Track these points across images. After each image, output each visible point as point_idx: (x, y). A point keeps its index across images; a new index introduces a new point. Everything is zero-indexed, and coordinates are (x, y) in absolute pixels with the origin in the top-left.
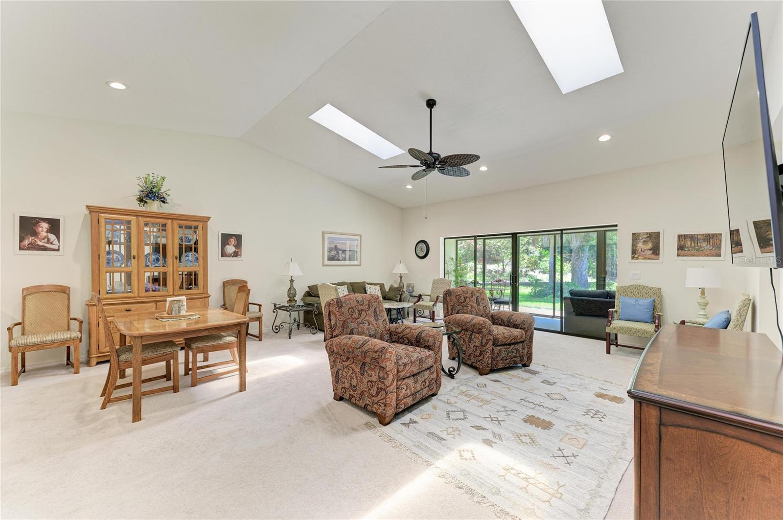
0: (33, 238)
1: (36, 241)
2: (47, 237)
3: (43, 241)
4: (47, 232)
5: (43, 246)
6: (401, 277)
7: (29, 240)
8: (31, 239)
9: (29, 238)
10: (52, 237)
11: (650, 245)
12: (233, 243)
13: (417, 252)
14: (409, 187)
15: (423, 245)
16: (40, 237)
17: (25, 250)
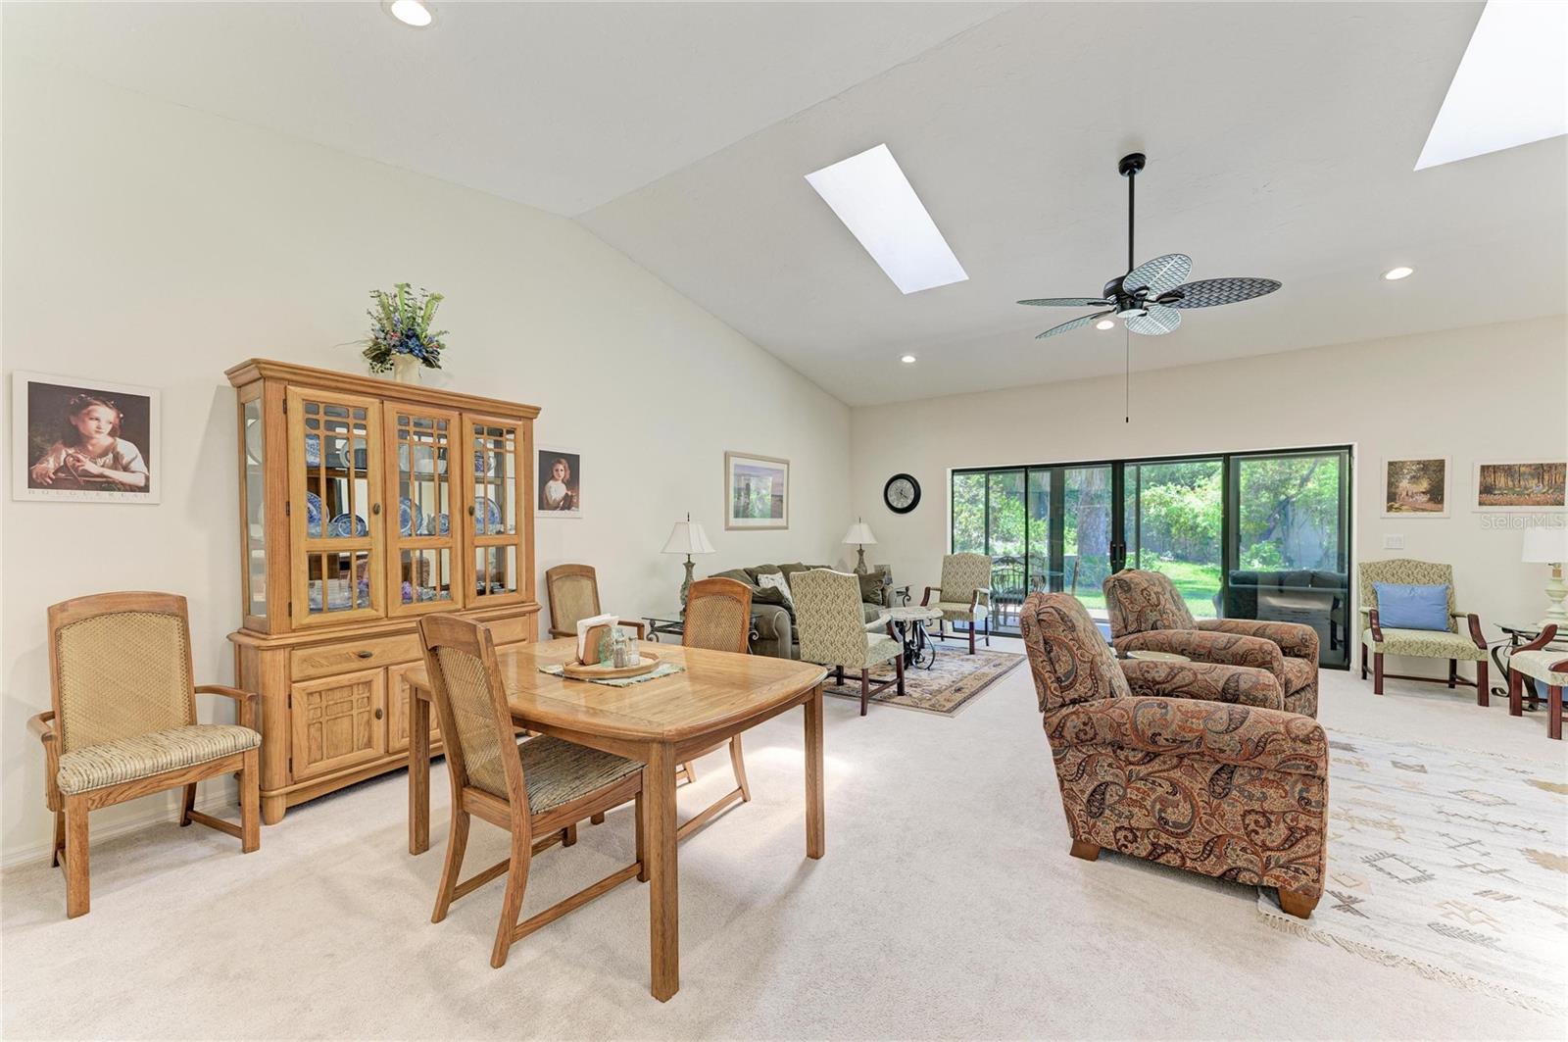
0: (71, 451)
1: (79, 461)
2: (111, 449)
3: (101, 461)
4: (112, 433)
5: (102, 476)
6: (861, 552)
7: (58, 458)
8: (64, 455)
9: (57, 452)
10: (127, 449)
11: (1424, 485)
12: (562, 474)
13: (890, 499)
14: (909, 359)
15: (907, 485)
16: (90, 448)
17: (45, 487)
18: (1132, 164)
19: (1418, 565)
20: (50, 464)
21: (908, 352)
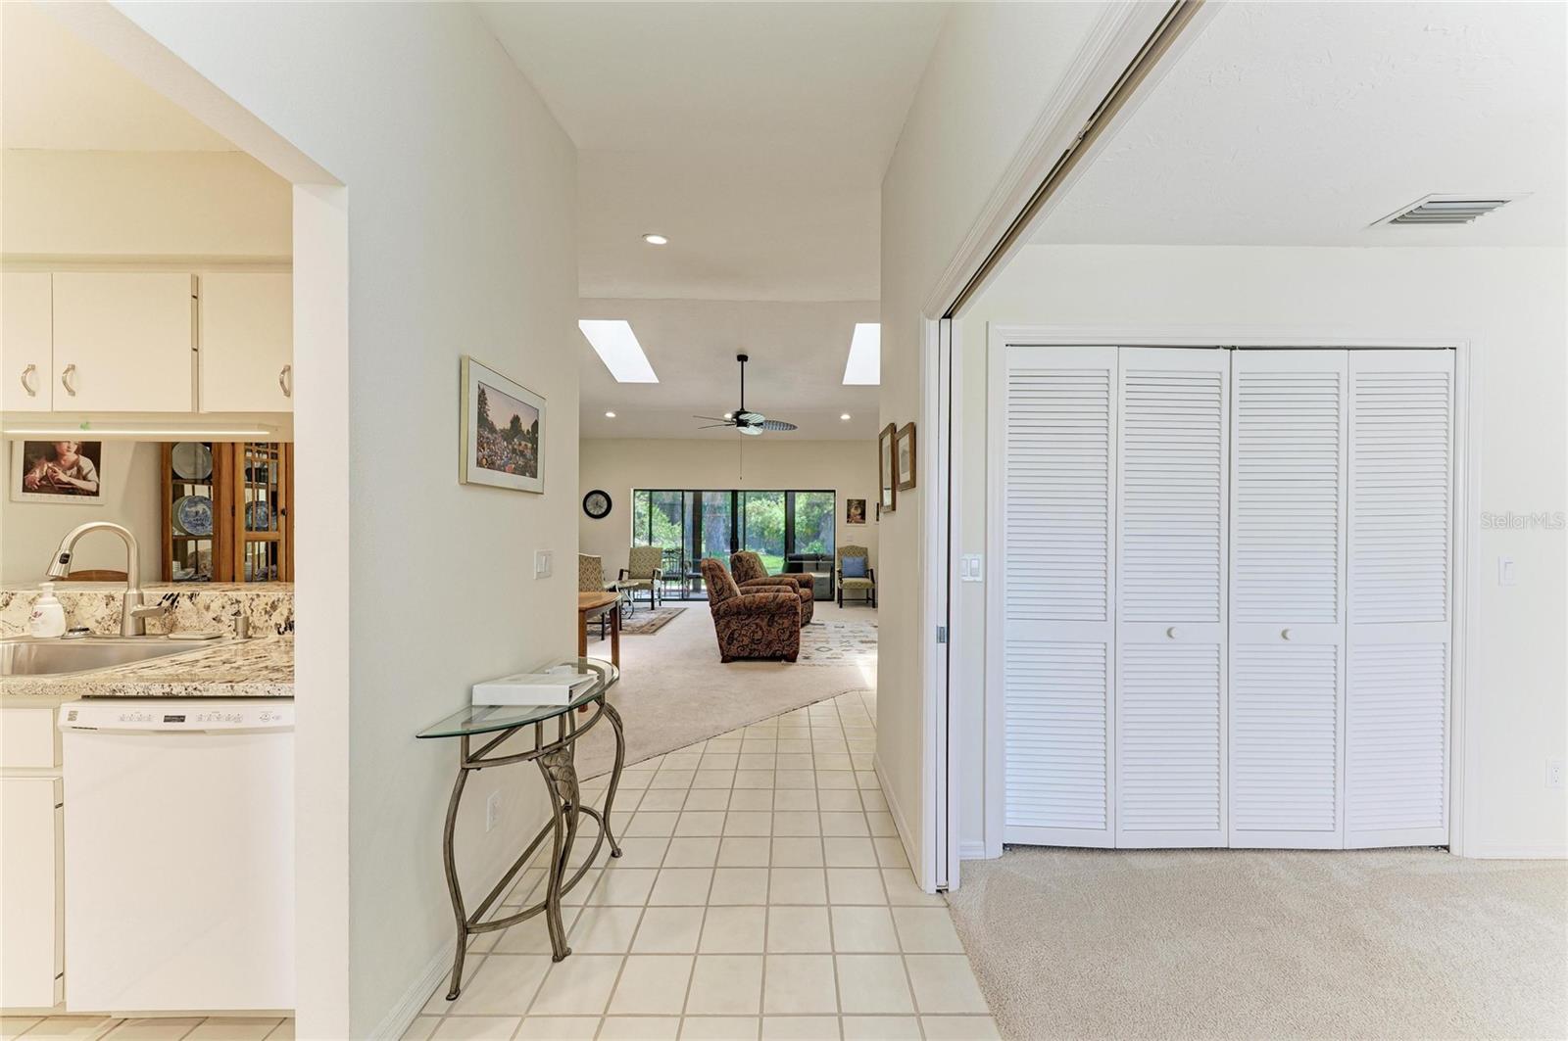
0: (50, 465)
1: (55, 472)
2: (76, 464)
3: (69, 473)
4: (77, 452)
5: (69, 483)
7: (42, 470)
8: (46, 468)
9: (42, 465)
10: (87, 464)
13: (588, 508)
14: (610, 415)
15: (601, 498)
16: (63, 462)
17: (33, 492)
18: (742, 358)
19: (857, 547)
20: (37, 474)
21: (610, 411)
